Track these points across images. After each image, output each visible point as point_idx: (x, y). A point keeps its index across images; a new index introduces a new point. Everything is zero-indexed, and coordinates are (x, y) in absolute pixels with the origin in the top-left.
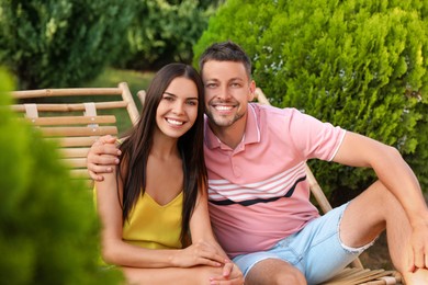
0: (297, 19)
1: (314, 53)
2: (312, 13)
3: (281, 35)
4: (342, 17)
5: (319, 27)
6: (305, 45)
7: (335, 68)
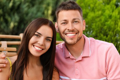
0: (98, 14)
1: (105, 27)
2: (104, 12)
3: (92, 20)
4: (117, 13)
5: (108, 17)
6: (102, 24)
7: (115, 33)
